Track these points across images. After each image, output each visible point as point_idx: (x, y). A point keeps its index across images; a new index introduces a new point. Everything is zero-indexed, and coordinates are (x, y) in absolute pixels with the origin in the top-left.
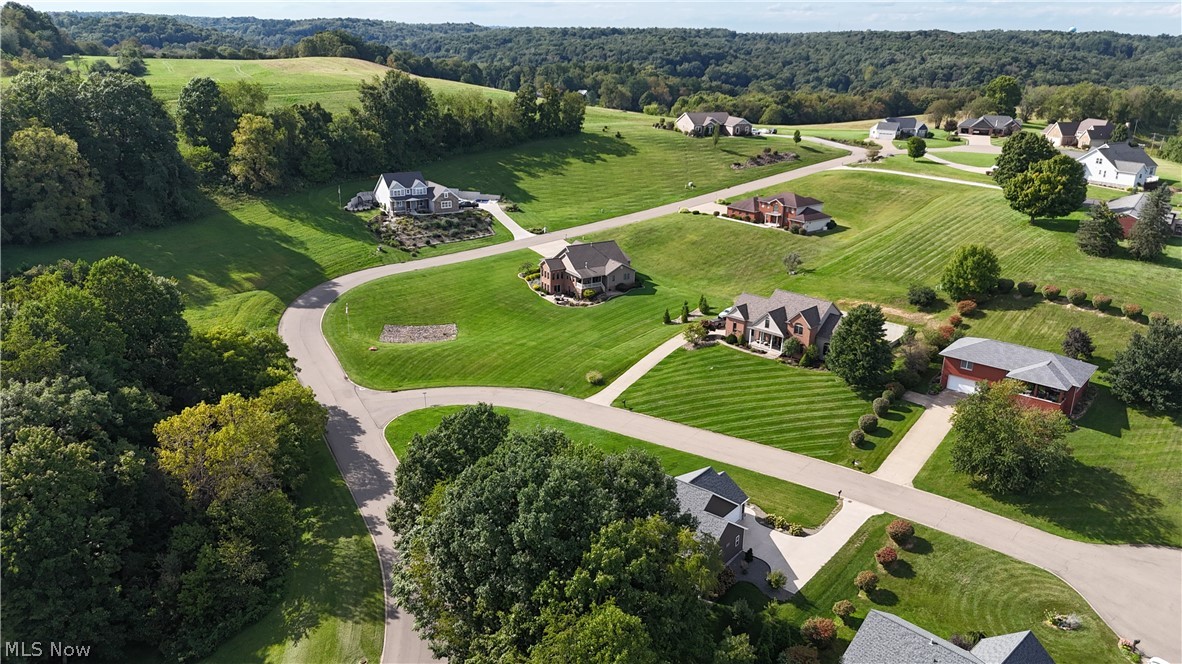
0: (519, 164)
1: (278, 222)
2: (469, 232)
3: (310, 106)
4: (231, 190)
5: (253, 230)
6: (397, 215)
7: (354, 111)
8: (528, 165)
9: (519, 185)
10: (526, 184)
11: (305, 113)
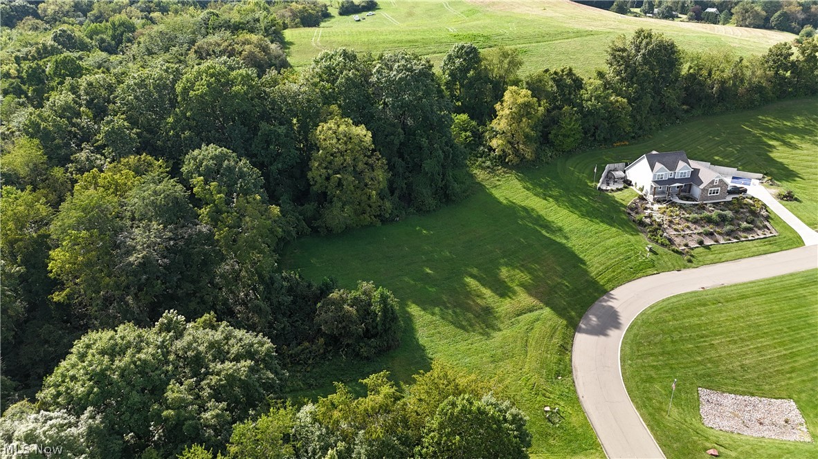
0: (769, 130)
1: (535, 203)
2: (747, 230)
3: (563, 71)
4: (488, 163)
5: (512, 212)
6: (659, 201)
7: (601, 75)
8: (776, 130)
9: (772, 155)
10: (780, 154)
11: (558, 79)
